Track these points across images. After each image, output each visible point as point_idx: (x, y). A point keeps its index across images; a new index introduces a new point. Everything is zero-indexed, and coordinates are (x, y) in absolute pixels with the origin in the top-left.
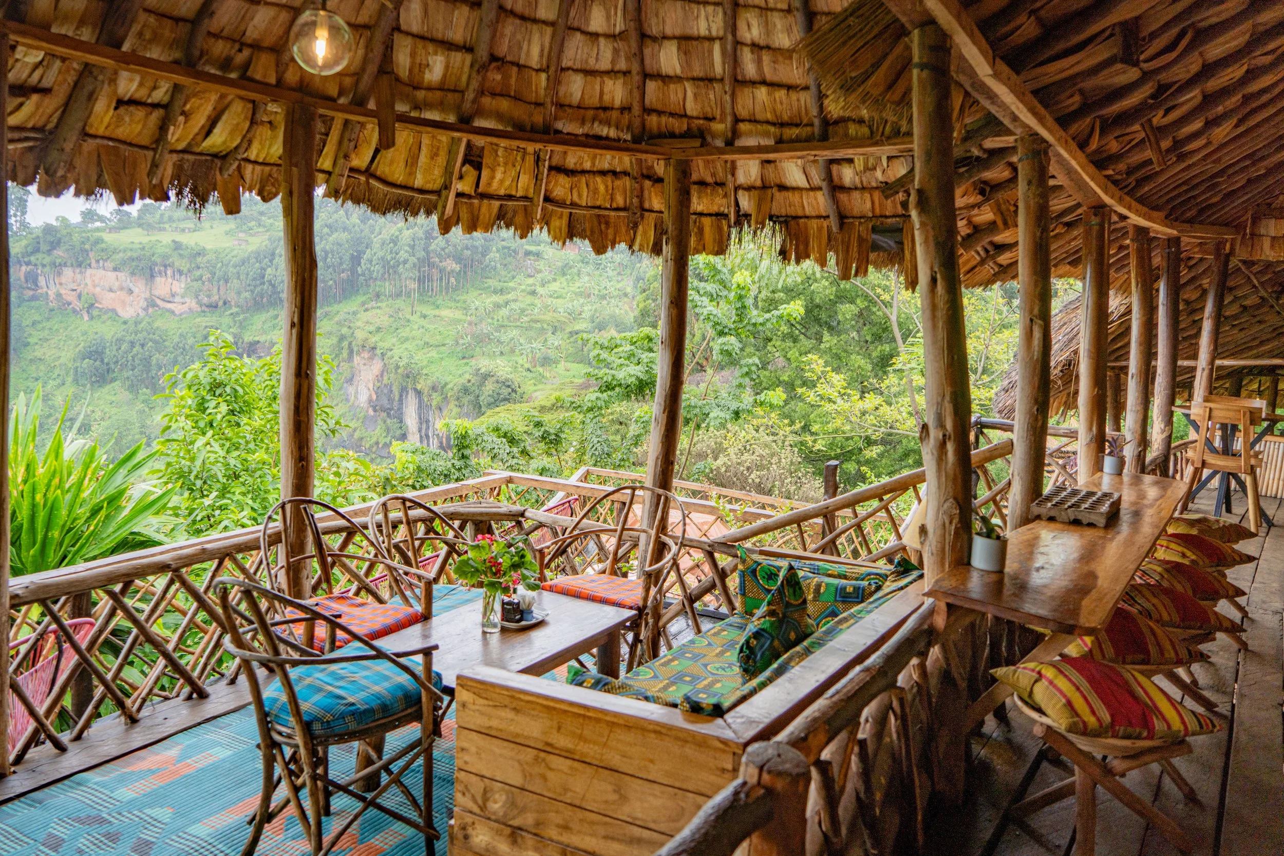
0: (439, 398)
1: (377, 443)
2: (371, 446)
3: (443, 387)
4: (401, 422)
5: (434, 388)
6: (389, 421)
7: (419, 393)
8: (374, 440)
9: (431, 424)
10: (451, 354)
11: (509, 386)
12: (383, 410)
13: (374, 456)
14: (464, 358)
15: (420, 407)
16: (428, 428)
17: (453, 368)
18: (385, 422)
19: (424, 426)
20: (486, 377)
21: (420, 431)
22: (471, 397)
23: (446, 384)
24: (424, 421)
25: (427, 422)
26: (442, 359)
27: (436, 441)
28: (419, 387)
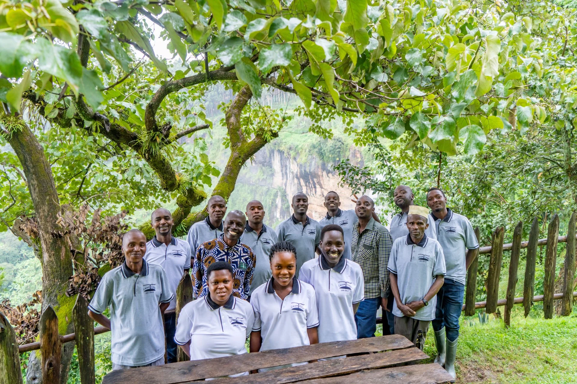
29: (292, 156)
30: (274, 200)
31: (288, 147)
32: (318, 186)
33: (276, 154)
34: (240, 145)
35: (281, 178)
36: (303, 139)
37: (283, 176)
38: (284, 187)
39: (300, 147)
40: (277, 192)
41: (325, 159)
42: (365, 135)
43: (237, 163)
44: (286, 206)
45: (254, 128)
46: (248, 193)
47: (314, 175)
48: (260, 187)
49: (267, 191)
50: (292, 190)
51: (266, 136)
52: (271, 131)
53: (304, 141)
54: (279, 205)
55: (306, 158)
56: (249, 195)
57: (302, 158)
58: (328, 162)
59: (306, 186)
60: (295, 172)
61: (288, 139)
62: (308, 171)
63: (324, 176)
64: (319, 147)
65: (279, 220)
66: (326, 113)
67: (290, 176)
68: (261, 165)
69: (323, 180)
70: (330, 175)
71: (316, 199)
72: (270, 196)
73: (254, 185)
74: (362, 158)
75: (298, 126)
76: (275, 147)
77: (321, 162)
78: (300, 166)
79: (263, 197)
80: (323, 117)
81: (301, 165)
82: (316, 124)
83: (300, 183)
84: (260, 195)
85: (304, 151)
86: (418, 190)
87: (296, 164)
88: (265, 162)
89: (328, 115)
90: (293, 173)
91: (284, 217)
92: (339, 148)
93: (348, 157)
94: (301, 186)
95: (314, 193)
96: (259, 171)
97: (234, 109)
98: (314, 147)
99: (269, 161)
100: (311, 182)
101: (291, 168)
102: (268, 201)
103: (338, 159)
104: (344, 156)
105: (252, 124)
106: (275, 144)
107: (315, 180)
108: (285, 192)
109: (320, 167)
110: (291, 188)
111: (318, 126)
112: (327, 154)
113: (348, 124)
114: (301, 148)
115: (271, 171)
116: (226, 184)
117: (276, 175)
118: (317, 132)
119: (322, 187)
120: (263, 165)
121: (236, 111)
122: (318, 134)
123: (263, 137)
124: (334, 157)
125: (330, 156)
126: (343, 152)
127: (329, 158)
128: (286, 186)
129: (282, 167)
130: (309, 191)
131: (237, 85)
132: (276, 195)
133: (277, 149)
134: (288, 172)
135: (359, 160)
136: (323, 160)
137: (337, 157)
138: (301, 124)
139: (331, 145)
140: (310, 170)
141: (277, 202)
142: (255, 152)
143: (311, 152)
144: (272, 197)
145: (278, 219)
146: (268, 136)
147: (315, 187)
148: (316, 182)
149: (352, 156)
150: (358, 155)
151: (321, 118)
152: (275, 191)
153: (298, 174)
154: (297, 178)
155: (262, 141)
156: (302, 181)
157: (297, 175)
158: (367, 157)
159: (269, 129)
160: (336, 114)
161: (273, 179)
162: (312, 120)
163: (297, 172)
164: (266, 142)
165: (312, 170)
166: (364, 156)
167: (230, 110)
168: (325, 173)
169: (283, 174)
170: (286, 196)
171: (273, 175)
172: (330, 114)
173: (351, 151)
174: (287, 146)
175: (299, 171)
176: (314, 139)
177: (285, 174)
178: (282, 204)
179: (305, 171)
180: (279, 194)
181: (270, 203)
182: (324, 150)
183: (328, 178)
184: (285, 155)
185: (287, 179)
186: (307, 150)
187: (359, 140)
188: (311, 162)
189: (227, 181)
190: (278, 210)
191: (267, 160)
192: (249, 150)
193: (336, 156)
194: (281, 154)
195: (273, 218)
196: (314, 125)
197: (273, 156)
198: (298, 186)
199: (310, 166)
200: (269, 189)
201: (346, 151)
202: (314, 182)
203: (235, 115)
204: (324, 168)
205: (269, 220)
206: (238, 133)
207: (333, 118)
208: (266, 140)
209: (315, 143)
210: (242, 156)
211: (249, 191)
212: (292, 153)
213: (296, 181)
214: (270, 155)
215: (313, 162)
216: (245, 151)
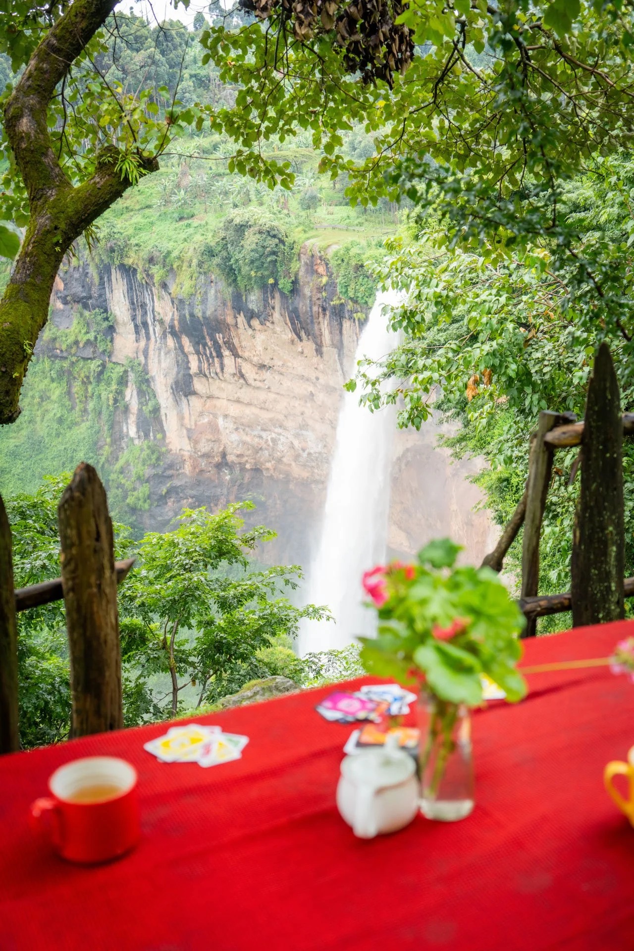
0: (162, 272)
1: (76, 343)
2: (70, 347)
3: (165, 257)
4: (106, 311)
5: (151, 260)
6: (87, 313)
7: (128, 271)
8: (71, 339)
9: (149, 308)
10: (163, 216)
11: (274, 236)
12: (77, 300)
13: (74, 359)
14: (181, 219)
15: (130, 289)
16: (145, 313)
17: (171, 233)
18: (81, 315)
19: (139, 313)
20: (241, 229)
21: (134, 319)
22: (217, 260)
23: (169, 253)
24: (137, 306)
25: (143, 306)
26: (152, 223)
27: (158, 328)
28: (129, 261)
29: (157, 279)
30: (120, 393)
31: (146, 257)
32: (226, 353)
33: (116, 275)
34: (52, 194)
35: (133, 337)
36: (183, 236)
37: (137, 332)
38: (142, 359)
39: (175, 254)
40: (126, 372)
41: (241, 283)
42: (375, 176)
43: (48, 245)
44: (150, 407)
45: (78, 166)
46: (53, 380)
47: (217, 325)
48: (81, 363)
49: (101, 373)
50: (163, 365)
51: (126, 166)
52: (139, 153)
53: (185, 240)
54: (134, 406)
55: (193, 282)
56: (55, 385)
57: (183, 285)
58: (248, 291)
59: (198, 353)
60: (167, 319)
61: (143, 236)
62: (200, 315)
63: (240, 325)
64: (224, 254)
65: (136, 442)
66: (270, 119)
67: (156, 330)
68: (80, 306)
69: (238, 336)
70: (255, 323)
71: (223, 385)
72: (109, 384)
73: (66, 358)
74: (330, 277)
75: (167, 202)
76: (112, 258)
77: (230, 289)
78: (179, 303)
79: (90, 388)
80: (263, 129)
81: (181, 301)
82: (246, 151)
83: (181, 347)
84: (83, 382)
85: (185, 264)
86: (501, 322)
87: (167, 298)
88: (90, 297)
89: (276, 124)
90: (161, 322)
91: (147, 435)
92: (274, 253)
93: (296, 275)
94: (185, 355)
95: (218, 370)
96: (75, 322)
97: (26, 94)
98: (210, 253)
99: (100, 296)
100: (210, 343)
101: (156, 309)
102: (103, 397)
103: (271, 281)
104: (287, 273)
105: (72, 154)
106: (112, 250)
107: (219, 337)
108: (146, 371)
109: (229, 304)
110: (159, 362)
111: (251, 155)
112: (245, 269)
113: (329, 148)
114: (179, 258)
115: (107, 319)
116: (23, 306)
117: (120, 329)
118: (251, 170)
119: (236, 355)
120: (86, 306)
121: (32, 100)
122: (254, 177)
123: (116, 169)
124: (262, 277)
125: (253, 273)
126: (282, 261)
127: (250, 279)
128: (146, 356)
129: (134, 310)
130: (205, 366)
131: (23, 43)
132: (123, 381)
133: (117, 263)
134: (149, 321)
135: (325, 280)
136: (236, 286)
137: (269, 277)
138: (174, 198)
139: (254, 246)
140: (204, 313)
141: (127, 398)
142: (97, 213)
143: (205, 266)
144: (114, 387)
145: (132, 440)
146: (130, 166)
147: (220, 356)
148: (221, 342)
149: (307, 272)
150: (321, 269)
151: (259, 133)
152: (120, 370)
153: (176, 323)
154: (174, 334)
155: (114, 181)
156: (186, 341)
157: (172, 327)
158: (342, 272)
159: (132, 147)
160: (295, 122)
161: (112, 341)
162: (236, 141)
163: (172, 320)
164: (127, 183)
165: (208, 313)
166: (334, 270)
167: (16, 99)
168: (241, 319)
169: (136, 326)
170: (147, 381)
171: (111, 329)
172: (281, 123)
173: (304, 258)
174: (142, 254)
175: (176, 317)
176: (210, 235)
177: (141, 328)
178: (140, 403)
179: (192, 315)
180: (132, 376)
181: (111, 402)
182: (237, 261)
183: (250, 332)
184: (139, 276)
185: (148, 338)
186: (195, 262)
187: (359, 190)
188: (206, 293)
189: (26, 298)
190: (132, 419)
191: (95, 292)
192: (80, 206)
193: (266, 273)
194: (128, 276)
195: (121, 438)
196: (240, 153)
197: (110, 280)
198: (177, 355)
199: (204, 301)
200: (103, 366)
201: (290, 260)
202: (216, 343)
203: (31, 110)
204: (239, 305)
205: (111, 445)
206: (45, 160)
207: (290, 131)
208: (126, 179)
209: (213, 244)
210: (63, 226)
211: (54, 374)
212: (157, 272)
213: (171, 342)
214: (101, 278)
215: (212, 292)
216: (70, 211)
